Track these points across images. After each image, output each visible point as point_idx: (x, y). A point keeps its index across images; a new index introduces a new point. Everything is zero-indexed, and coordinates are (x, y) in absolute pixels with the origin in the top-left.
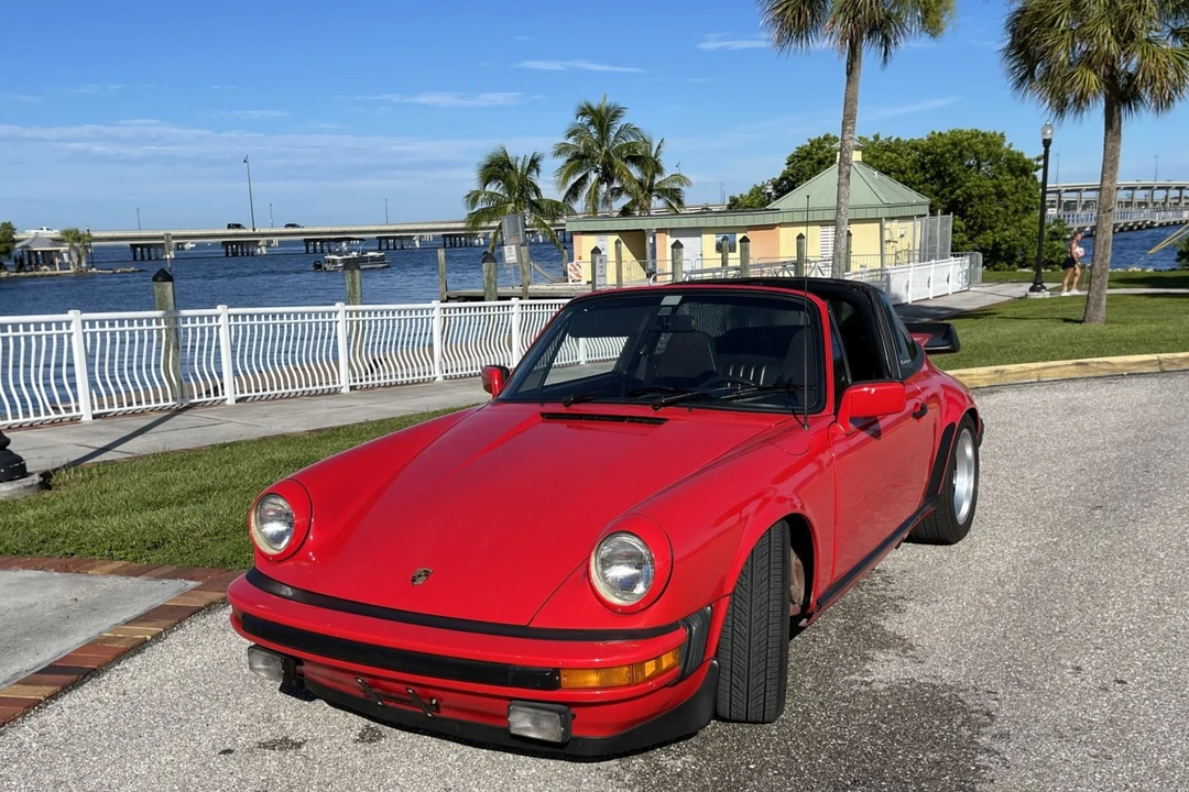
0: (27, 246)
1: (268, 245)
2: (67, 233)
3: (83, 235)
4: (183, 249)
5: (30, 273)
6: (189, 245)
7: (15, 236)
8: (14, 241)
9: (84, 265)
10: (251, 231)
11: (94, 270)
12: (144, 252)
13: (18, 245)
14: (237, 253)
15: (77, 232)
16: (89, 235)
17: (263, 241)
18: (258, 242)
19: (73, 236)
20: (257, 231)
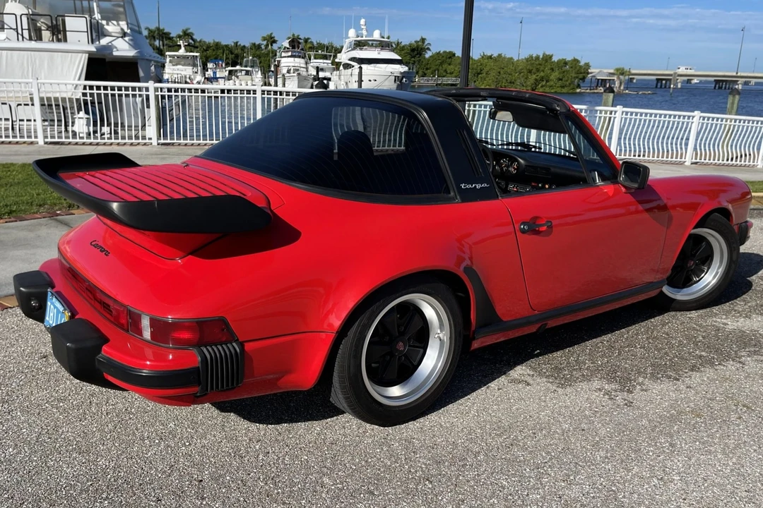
0: (594, 76)
1: (746, 83)
2: (617, 70)
3: (626, 71)
4: (691, 83)
5: (592, 91)
6: (695, 81)
7: (589, 71)
8: (588, 73)
9: (622, 88)
10: (735, 74)
11: (627, 91)
12: (662, 83)
13: (590, 75)
14: (722, 87)
15: (623, 69)
16: (629, 72)
17: (741, 81)
18: (738, 81)
19: (621, 72)
20: (739, 74)
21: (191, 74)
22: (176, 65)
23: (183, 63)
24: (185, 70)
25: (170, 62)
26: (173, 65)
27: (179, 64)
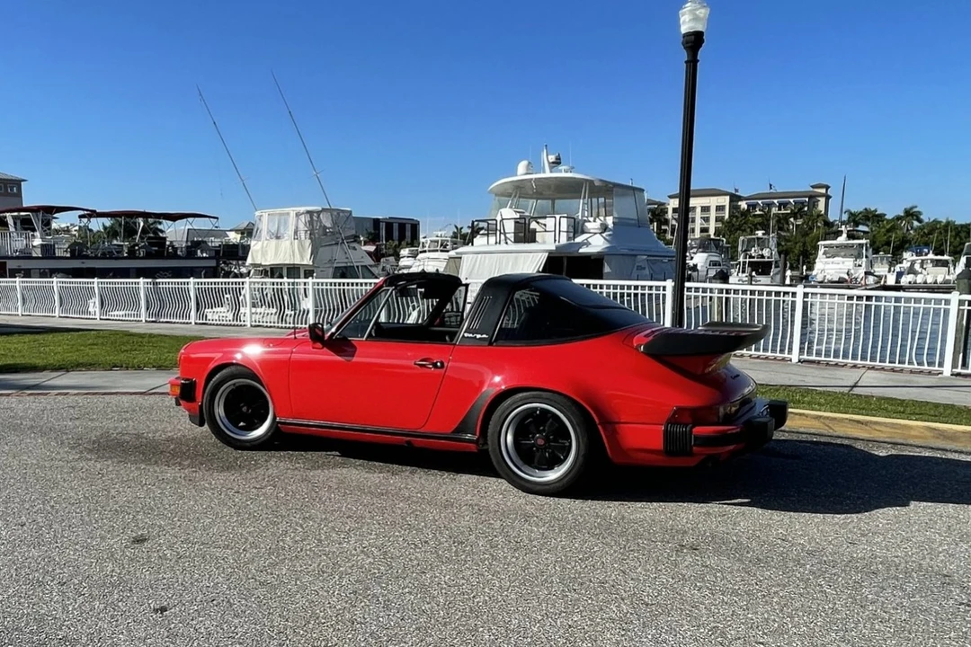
21: (851, 267)
22: (833, 256)
23: (843, 254)
24: (843, 263)
25: (825, 253)
26: (827, 257)
27: (838, 256)
